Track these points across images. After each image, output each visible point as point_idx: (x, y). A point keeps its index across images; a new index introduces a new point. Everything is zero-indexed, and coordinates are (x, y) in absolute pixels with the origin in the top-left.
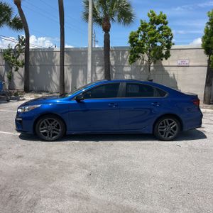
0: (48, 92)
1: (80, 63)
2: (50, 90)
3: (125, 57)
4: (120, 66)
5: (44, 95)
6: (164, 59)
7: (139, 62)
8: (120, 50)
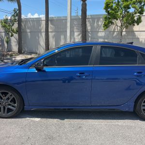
0: (36, 53)
1: (62, 30)
2: (38, 52)
3: (100, 23)
4: (95, 31)
5: (33, 56)
6: (136, 24)
7: (112, 27)
8: (95, 18)
